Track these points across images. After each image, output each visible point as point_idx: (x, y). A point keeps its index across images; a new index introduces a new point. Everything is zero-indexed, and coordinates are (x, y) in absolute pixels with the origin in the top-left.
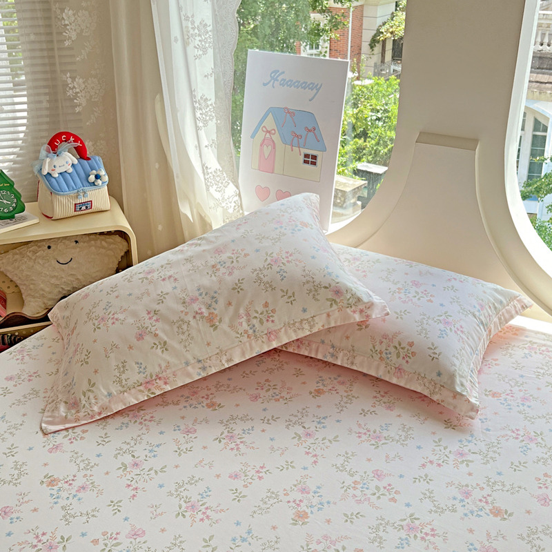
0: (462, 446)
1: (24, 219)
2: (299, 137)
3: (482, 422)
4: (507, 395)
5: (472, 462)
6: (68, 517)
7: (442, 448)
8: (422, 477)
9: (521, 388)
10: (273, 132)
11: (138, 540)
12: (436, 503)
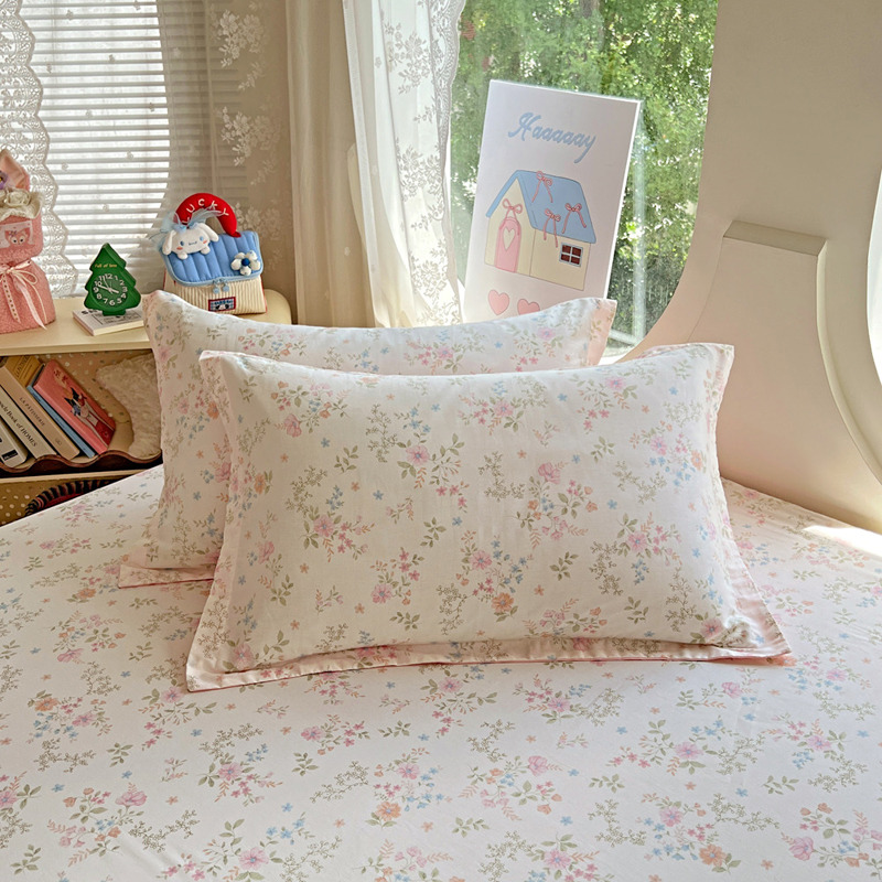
0: (695, 738)
1: (136, 317)
2: (556, 218)
3: (746, 703)
4: (807, 664)
5: (703, 766)
6: (46, 759)
7: (660, 737)
8: (607, 779)
9: (836, 655)
10: (519, 208)
11: (130, 809)
12: (615, 825)
